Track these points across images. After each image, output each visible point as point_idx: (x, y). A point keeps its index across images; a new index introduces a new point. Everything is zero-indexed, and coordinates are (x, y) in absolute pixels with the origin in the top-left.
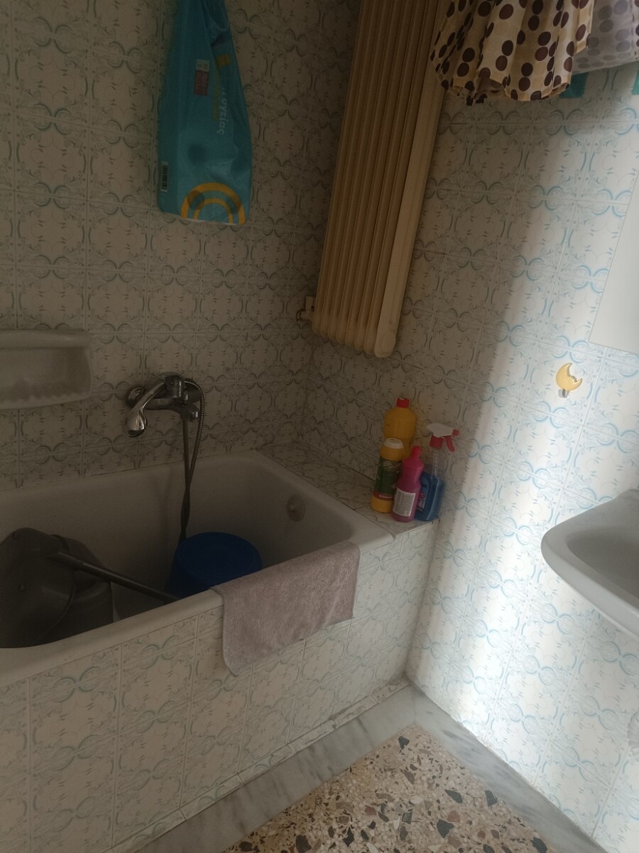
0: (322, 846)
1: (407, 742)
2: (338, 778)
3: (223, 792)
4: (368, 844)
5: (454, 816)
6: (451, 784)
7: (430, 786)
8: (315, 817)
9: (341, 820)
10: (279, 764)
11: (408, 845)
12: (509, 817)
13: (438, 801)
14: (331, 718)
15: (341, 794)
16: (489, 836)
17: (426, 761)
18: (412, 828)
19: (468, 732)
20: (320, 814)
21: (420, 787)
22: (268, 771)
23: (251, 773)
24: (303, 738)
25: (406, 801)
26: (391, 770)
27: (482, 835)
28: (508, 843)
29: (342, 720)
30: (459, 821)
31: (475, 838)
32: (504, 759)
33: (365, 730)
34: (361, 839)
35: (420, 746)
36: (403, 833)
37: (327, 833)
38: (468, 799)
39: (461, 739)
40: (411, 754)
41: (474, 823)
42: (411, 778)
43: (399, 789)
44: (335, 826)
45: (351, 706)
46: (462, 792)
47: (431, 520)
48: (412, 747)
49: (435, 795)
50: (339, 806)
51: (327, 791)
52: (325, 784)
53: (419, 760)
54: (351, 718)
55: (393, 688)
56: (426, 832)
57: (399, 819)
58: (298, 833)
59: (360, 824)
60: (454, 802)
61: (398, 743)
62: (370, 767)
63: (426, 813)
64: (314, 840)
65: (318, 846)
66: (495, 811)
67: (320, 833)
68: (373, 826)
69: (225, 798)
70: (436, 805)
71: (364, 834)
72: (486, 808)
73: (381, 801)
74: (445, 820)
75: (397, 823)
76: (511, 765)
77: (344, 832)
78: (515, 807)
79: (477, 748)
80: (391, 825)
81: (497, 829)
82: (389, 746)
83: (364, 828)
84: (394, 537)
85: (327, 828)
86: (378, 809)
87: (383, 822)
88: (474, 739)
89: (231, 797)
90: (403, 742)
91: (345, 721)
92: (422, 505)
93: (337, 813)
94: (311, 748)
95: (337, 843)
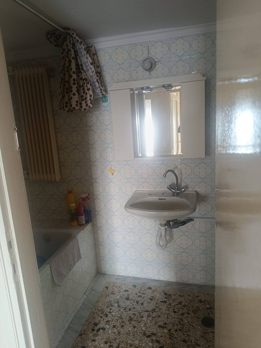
0: (101, 321)
1: (108, 287)
2: (95, 306)
3: (65, 328)
4: (112, 313)
5: (128, 295)
6: (124, 289)
7: (119, 293)
8: (95, 317)
9: (102, 313)
10: (77, 312)
11: (121, 308)
12: (140, 287)
13: (123, 294)
14: (84, 294)
15: (98, 308)
16: (138, 294)
17: (115, 288)
18: (120, 303)
19: (121, 275)
20: (96, 316)
21: (117, 294)
22: (75, 316)
23: (71, 319)
24: (80, 303)
25: (115, 299)
26: (108, 295)
27: (136, 294)
28: (143, 292)
29: (87, 293)
30: (130, 295)
31: (136, 296)
32: (133, 276)
33: (95, 291)
34: (110, 314)
35: (112, 286)
36: (119, 306)
37: (100, 318)
38: (130, 289)
39: (121, 278)
40: (110, 289)
41: (134, 293)
42: (114, 294)
43: (112, 298)
44: (101, 315)
45: (88, 288)
46: (127, 289)
47: (90, 222)
48: (110, 287)
49: (121, 294)
50: (99, 311)
51: (94, 310)
52: (93, 309)
53: (113, 289)
54: (90, 291)
55: (96, 277)
56: (124, 302)
57: (116, 304)
58: (93, 323)
59: (107, 311)
60: (127, 292)
61: (106, 289)
62: (102, 298)
63: (122, 299)
64: (98, 321)
65: (100, 322)
66: (137, 288)
67: (98, 319)
68: (111, 309)
69: (67, 329)
70: (123, 295)
71: (110, 312)
72: (135, 289)
73: (109, 303)
74: (127, 297)
75: (116, 305)
76: (135, 276)
77: (104, 315)
78: (141, 284)
79: (125, 278)
80: (115, 306)
81: (139, 291)
82: (104, 291)
83: (109, 311)
84: (84, 230)
85: (99, 317)
86: (110, 305)
87: (113, 307)
88: (124, 276)
89: (69, 328)
90: (107, 288)
91: (89, 292)
92: (87, 218)
93: (100, 312)
94: (83, 304)
95: (104, 318)
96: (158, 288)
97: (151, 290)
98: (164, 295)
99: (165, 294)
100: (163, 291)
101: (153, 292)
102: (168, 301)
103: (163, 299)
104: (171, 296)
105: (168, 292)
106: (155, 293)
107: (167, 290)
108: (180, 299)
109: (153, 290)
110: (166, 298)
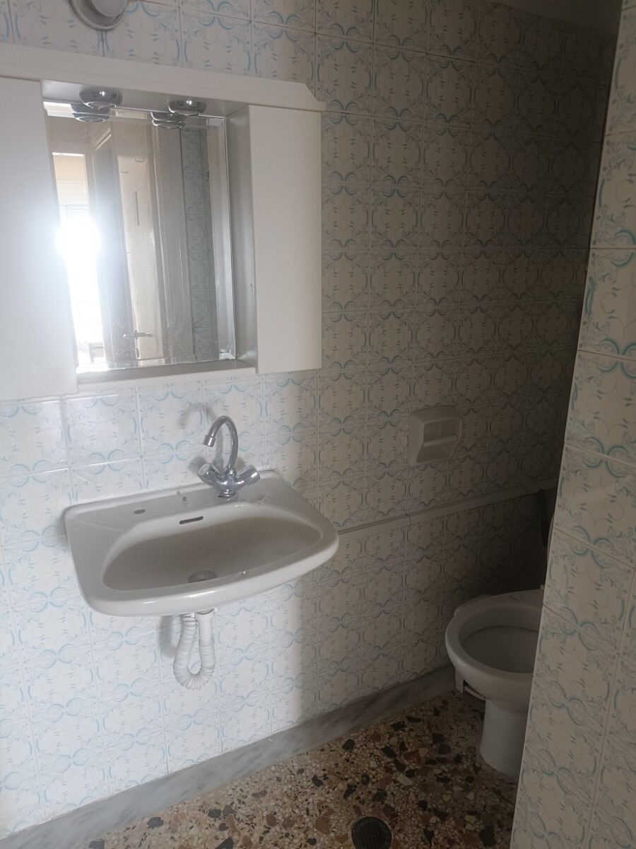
32: (74, 808)
76: (83, 805)
78: (116, 826)
96: (180, 806)
97: (163, 828)
98: (210, 820)
99: (214, 814)
100: (201, 809)
101: (174, 831)
102: (235, 837)
103: (217, 838)
104: (233, 811)
105: (217, 803)
106: (179, 829)
107: (212, 795)
108: (264, 804)
109: (170, 822)
110: (223, 827)
